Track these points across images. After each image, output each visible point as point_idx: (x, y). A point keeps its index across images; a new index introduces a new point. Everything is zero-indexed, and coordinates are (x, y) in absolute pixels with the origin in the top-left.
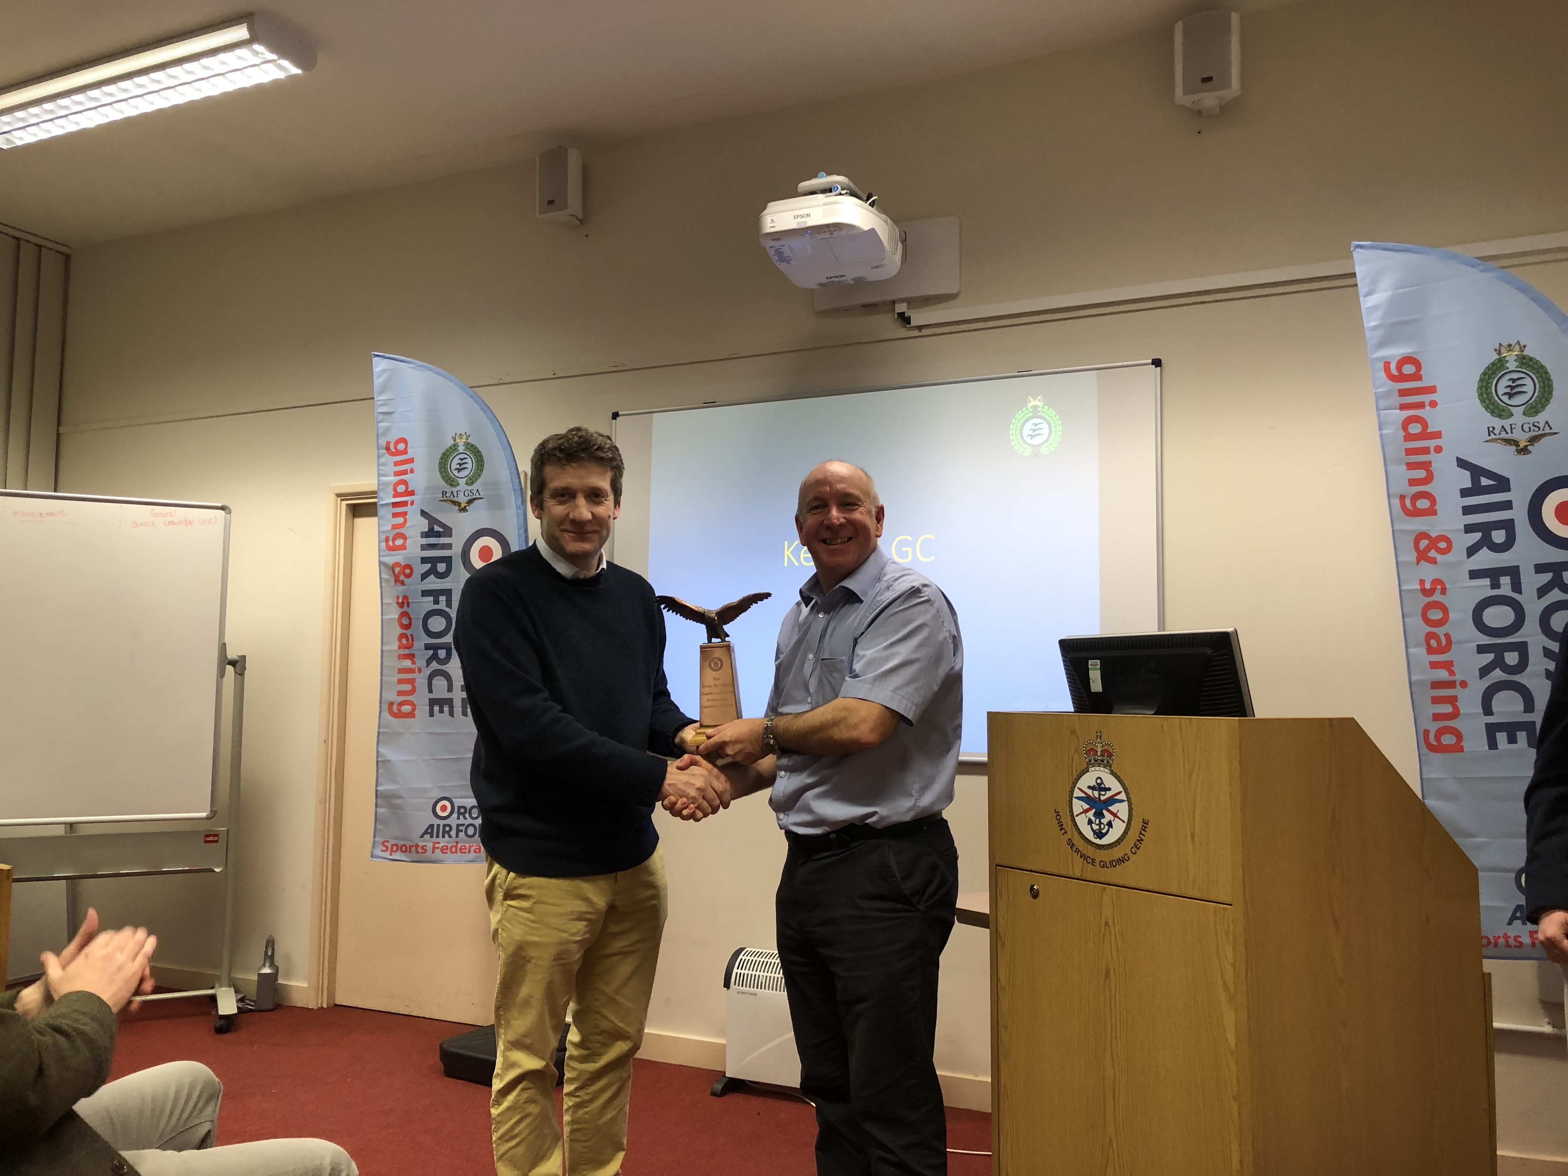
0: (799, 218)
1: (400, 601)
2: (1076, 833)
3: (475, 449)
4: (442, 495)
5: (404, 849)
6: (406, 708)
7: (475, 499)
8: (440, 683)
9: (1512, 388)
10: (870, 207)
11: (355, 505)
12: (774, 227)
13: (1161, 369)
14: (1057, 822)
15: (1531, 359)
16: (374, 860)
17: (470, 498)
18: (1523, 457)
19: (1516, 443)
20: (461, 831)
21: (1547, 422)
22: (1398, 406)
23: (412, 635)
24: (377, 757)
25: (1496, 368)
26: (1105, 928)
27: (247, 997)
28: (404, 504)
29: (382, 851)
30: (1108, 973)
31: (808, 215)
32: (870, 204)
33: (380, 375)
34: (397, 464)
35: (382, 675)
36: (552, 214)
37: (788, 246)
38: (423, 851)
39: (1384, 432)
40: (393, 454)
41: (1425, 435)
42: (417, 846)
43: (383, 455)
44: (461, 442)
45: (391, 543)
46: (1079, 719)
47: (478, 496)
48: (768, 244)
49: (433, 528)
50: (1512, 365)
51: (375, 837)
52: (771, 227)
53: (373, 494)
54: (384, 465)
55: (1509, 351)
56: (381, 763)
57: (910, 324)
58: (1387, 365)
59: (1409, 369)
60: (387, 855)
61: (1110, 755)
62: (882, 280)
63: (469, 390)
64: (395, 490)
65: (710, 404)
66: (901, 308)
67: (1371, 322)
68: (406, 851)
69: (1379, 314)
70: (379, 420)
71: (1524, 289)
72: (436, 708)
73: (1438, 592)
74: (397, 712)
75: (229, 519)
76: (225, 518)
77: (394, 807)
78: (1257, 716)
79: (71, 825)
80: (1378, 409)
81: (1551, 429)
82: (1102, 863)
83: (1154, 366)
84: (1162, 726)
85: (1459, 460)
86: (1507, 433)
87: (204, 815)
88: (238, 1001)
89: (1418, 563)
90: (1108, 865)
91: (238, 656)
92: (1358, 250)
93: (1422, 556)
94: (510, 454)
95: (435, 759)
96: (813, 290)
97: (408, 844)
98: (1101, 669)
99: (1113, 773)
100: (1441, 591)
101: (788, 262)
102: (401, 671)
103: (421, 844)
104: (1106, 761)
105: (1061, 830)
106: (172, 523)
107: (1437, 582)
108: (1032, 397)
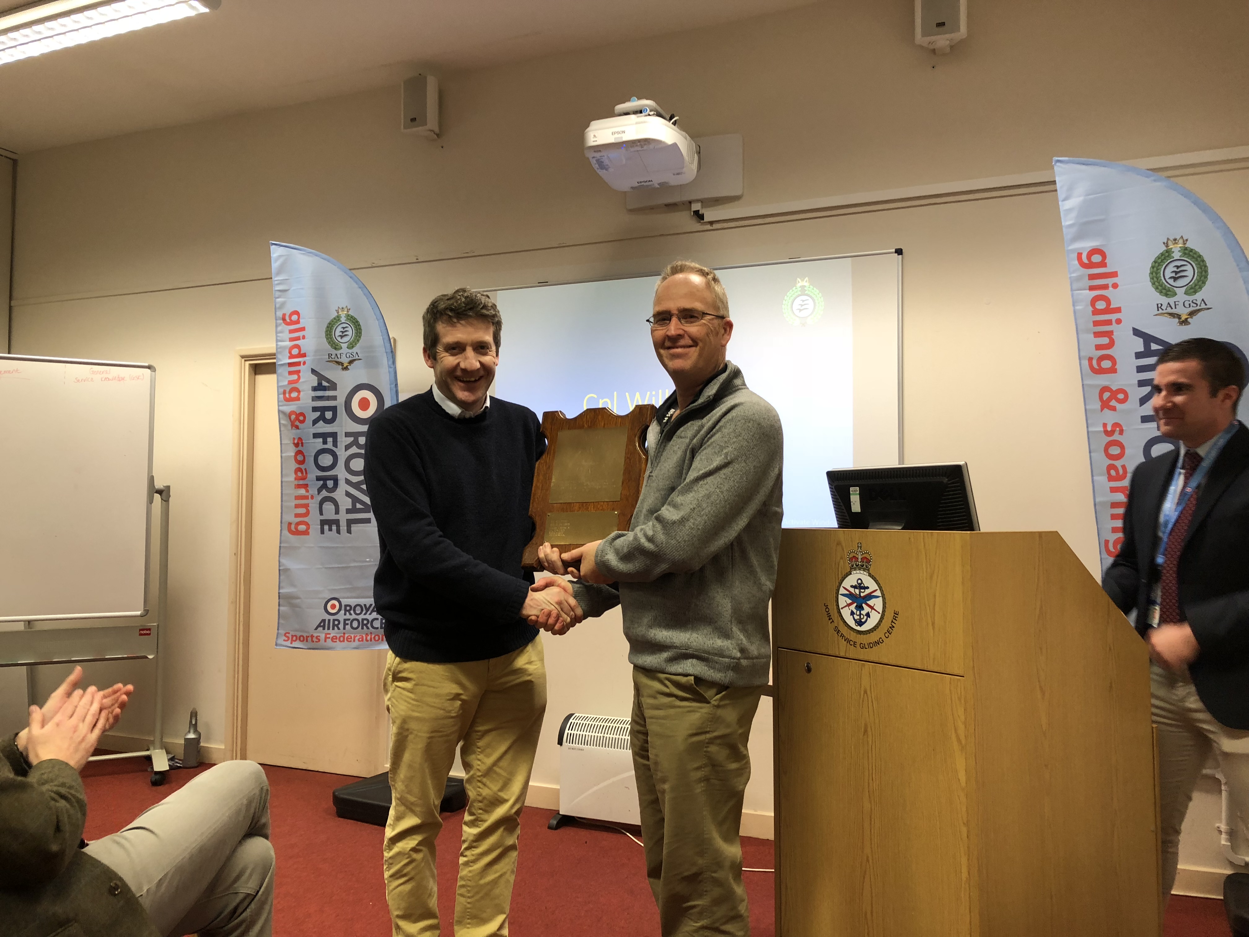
0: (616, 134)
1: (296, 442)
2: (841, 623)
3: (354, 320)
4: (328, 357)
5: (302, 639)
6: (302, 528)
7: (355, 360)
8: (329, 507)
9: (1176, 273)
10: (673, 126)
11: (256, 365)
12: (596, 141)
13: (902, 257)
14: (827, 613)
15: (1191, 250)
16: (278, 647)
17: (351, 359)
18: (1184, 327)
19: (1179, 317)
20: (348, 624)
21: (1203, 300)
22: (1088, 287)
23: (305, 469)
24: (279, 566)
25: (1165, 257)
26: (864, 695)
27: (176, 757)
28: (298, 364)
29: (284, 640)
30: (866, 731)
31: (624, 132)
32: (672, 123)
33: (276, 260)
34: (291, 331)
35: (282, 501)
36: (415, 129)
37: (607, 157)
38: (317, 640)
39: (1078, 308)
40: (288, 324)
41: (1108, 310)
42: (312, 636)
43: (280, 324)
44: (343, 314)
45: (287, 396)
46: (844, 533)
47: (357, 357)
48: (590, 155)
49: (322, 383)
50: (1177, 255)
51: (278, 629)
52: (593, 141)
53: (272, 355)
54: (281, 332)
55: (1174, 244)
56: (283, 571)
57: (703, 220)
58: (1080, 255)
59: (1097, 258)
60: (288, 643)
61: (869, 561)
62: (681, 185)
63: (349, 272)
64: (290, 352)
65: (544, 283)
66: (696, 207)
67: (1067, 221)
68: (303, 641)
69: (1073, 215)
70: (277, 296)
71: (1187, 194)
72: (326, 527)
73: (1117, 433)
74: (294, 530)
75: (154, 376)
76: (151, 374)
77: (293, 606)
78: (982, 531)
79: (29, 622)
80: (1072, 290)
81: (1206, 305)
82: (862, 645)
83: (897, 254)
84: (909, 538)
85: (1134, 329)
86: (1172, 308)
87: (139, 613)
88: (169, 760)
89: (1102, 410)
90: (867, 647)
91: (164, 486)
92: (1058, 164)
93: (1105, 405)
94: (382, 324)
95: (326, 568)
96: (625, 192)
97: (305, 635)
98: (860, 494)
99: (870, 575)
100: (1120, 432)
101: (607, 170)
102: (298, 498)
103: (315, 635)
104: (865, 566)
105: (829, 619)
106: (108, 379)
107: (1116, 425)
108: (801, 279)
